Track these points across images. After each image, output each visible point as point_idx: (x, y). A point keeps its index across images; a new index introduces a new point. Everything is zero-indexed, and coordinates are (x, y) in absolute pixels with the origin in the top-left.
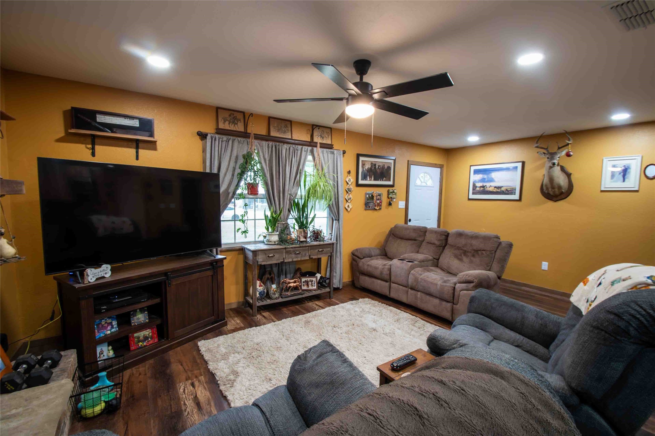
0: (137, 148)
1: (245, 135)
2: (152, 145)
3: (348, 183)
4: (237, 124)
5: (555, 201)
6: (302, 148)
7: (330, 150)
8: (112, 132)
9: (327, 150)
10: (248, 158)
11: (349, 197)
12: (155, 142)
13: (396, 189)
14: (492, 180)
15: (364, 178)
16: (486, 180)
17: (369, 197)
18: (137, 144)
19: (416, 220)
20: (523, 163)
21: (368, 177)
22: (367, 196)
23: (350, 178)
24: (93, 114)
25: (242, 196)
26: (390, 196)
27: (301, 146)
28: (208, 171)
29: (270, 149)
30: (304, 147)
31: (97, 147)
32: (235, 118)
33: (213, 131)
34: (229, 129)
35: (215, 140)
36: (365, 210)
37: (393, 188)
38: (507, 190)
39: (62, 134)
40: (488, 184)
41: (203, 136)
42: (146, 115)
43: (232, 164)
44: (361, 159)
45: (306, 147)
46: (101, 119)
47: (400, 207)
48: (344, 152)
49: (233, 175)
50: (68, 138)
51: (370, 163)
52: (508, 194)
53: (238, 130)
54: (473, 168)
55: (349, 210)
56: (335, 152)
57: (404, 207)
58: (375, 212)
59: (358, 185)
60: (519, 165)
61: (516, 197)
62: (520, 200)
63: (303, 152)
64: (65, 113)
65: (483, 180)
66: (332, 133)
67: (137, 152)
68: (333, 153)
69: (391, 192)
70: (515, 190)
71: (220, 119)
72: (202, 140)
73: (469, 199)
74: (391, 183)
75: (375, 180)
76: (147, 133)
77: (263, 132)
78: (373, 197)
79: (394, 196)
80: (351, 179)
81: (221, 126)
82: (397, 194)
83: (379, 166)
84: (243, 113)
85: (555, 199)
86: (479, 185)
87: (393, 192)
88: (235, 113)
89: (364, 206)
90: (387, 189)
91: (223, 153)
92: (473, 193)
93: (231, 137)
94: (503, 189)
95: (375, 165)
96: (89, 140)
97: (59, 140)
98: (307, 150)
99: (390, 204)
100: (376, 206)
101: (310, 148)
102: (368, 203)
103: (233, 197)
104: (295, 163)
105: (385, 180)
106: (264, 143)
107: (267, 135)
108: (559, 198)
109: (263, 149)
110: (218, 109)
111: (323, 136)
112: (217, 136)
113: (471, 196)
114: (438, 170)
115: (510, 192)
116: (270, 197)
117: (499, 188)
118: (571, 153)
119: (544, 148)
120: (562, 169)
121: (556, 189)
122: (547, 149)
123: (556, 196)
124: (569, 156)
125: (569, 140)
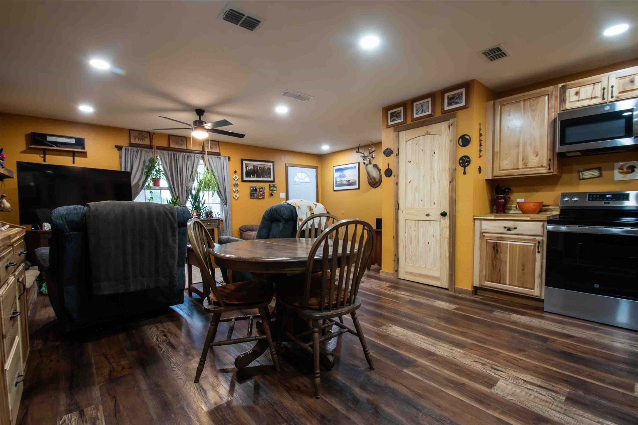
0: (74, 156)
1: (150, 147)
2: (84, 155)
3: (234, 180)
4: (144, 140)
5: (375, 188)
6: (195, 155)
7: (217, 156)
8: (57, 147)
9: (215, 156)
10: (152, 161)
11: (236, 189)
12: (86, 153)
13: (276, 183)
14: (344, 176)
15: (248, 175)
16: (342, 176)
17: (253, 189)
18: (74, 154)
20: (359, 163)
21: (251, 175)
22: (252, 189)
23: (236, 176)
24: (44, 136)
25: (149, 187)
26: (271, 189)
27: (194, 154)
28: (123, 170)
29: (170, 156)
30: (196, 155)
31: (47, 156)
32: (143, 136)
33: (127, 145)
34: (139, 143)
35: (128, 150)
36: (251, 198)
37: (274, 183)
38: (352, 182)
39: (25, 149)
41: (119, 148)
42: (80, 135)
43: (141, 166)
44: (245, 162)
45: (198, 155)
46: (49, 139)
47: (280, 197)
48: (229, 158)
49: (142, 173)
50: (29, 150)
51: (252, 165)
52: (353, 185)
53: (145, 144)
54: (335, 168)
55: (236, 198)
56: (222, 158)
57: (285, 197)
58: (259, 201)
59: (243, 181)
60: (357, 165)
61: (357, 187)
62: (359, 189)
63: (196, 158)
64: (26, 135)
65: (340, 177)
66: (220, 145)
67: (74, 159)
68: (220, 158)
69: (272, 186)
70: (356, 182)
71: (132, 137)
72: (119, 151)
73: (335, 191)
74: (272, 179)
75: (257, 177)
76: (81, 147)
77: (164, 144)
78: (256, 190)
79: (275, 189)
80: (238, 176)
81: (133, 141)
82: (278, 188)
83: (260, 168)
84: (149, 133)
86: (338, 180)
87: (274, 186)
88: (142, 132)
89: (249, 196)
90: (269, 184)
91: (134, 159)
92: (336, 186)
93: (140, 149)
94: (350, 182)
95: (257, 167)
96: (42, 152)
97: (22, 152)
98: (199, 156)
99: (272, 195)
100: (259, 196)
101: (201, 155)
102: (253, 193)
103: (142, 188)
104: (190, 165)
105: (266, 178)
106: (165, 152)
107: (168, 147)
108: (376, 186)
109: (164, 156)
110: (130, 131)
111: (212, 147)
112: (130, 148)
113: (335, 188)
114: (314, 170)
115: (353, 184)
116: (171, 189)
117: (348, 181)
118: (374, 156)
119: (362, 153)
120: (375, 166)
121: (373, 180)
122: (364, 153)
123: (375, 184)
124: (373, 158)
125: (372, 148)
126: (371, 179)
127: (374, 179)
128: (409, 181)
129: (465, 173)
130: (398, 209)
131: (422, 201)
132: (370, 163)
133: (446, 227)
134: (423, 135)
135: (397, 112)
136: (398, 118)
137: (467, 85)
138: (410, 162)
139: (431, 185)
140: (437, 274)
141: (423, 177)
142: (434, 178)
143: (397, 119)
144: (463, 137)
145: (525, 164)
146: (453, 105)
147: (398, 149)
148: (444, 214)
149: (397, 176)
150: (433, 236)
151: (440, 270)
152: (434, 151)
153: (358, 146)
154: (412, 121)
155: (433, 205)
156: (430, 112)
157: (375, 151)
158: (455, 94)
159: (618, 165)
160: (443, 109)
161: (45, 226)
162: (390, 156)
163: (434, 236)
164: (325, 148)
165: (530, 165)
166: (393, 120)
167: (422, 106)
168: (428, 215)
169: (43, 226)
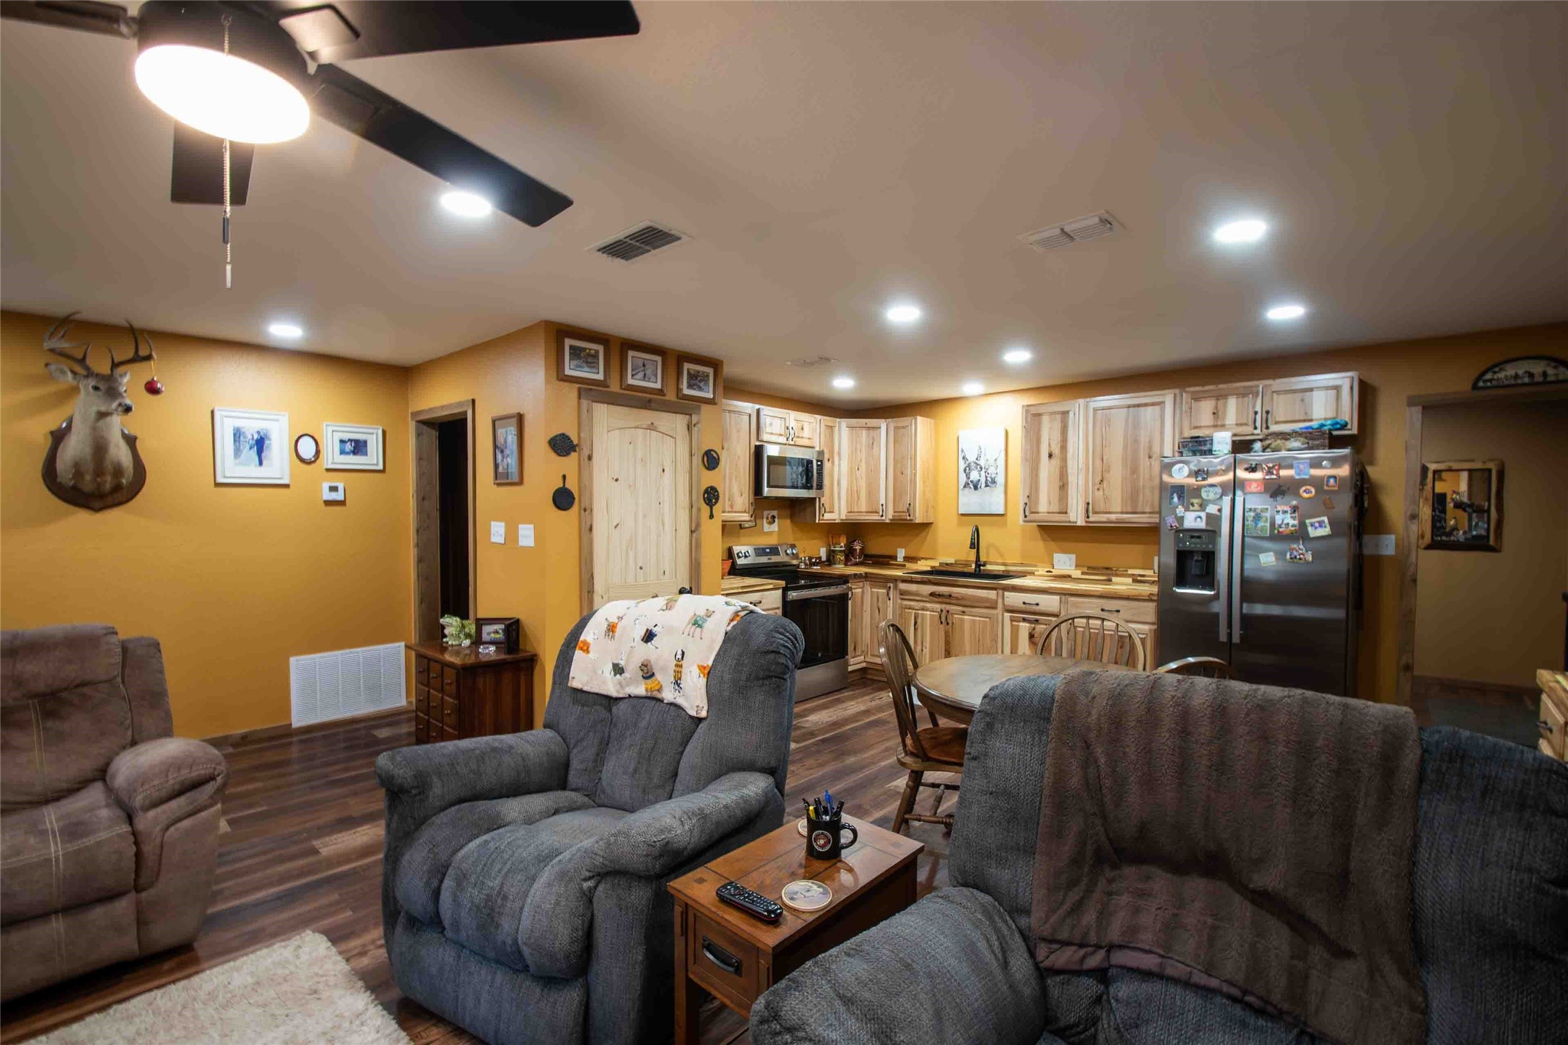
122: (81, 362)
126: (99, 471)
128: (615, 524)
129: (711, 516)
130: (593, 589)
131: (642, 566)
134: (644, 426)
135: (588, 351)
136: (592, 367)
137: (716, 364)
138: (617, 480)
139: (659, 535)
141: (646, 515)
142: (663, 522)
143: (587, 369)
144: (708, 454)
145: (732, 506)
146: (695, 389)
147: (591, 444)
149: (587, 510)
152: (663, 465)
154: (622, 388)
155: (663, 577)
156: (658, 386)
158: (699, 372)
159: (766, 513)
160: (679, 390)
162: (567, 454)
165: (736, 508)
166: (578, 367)
167: (644, 365)
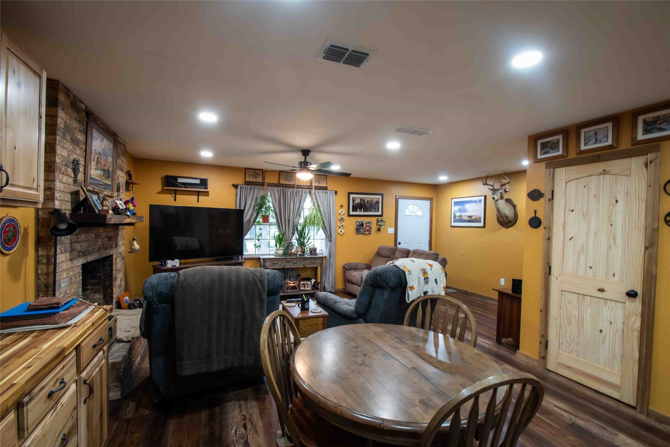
0: (198, 195)
1: (262, 184)
2: (207, 194)
3: (340, 214)
4: (258, 177)
5: (507, 228)
6: (302, 190)
7: (324, 191)
8: (186, 187)
9: (322, 191)
10: (263, 198)
11: (342, 224)
12: (208, 192)
13: (384, 218)
14: (465, 211)
15: (354, 209)
16: (462, 210)
17: (360, 224)
18: (198, 194)
19: (405, 244)
20: (485, 197)
21: (358, 209)
22: (358, 224)
23: (342, 210)
24: (176, 178)
25: (259, 223)
26: (379, 224)
27: (302, 189)
28: (238, 208)
29: (279, 192)
30: (304, 190)
31: (177, 196)
32: (257, 174)
33: (243, 183)
34: (253, 181)
35: (243, 188)
36: (357, 234)
37: (382, 218)
38: (475, 219)
39: (160, 189)
40: (463, 214)
41: (236, 186)
42: (204, 177)
43: (253, 203)
44: (352, 196)
45: (306, 190)
46: (180, 180)
47: (389, 232)
48: (336, 192)
49: (254, 210)
50: (163, 192)
51: (360, 199)
52: (476, 222)
53: (258, 181)
54: (454, 200)
55: (341, 234)
56: (329, 192)
57: (393, 232)
58: (365, 236)
59: (349, 216)
60: (483, 198)
61: (481, 224)
62: (484, 227)
63: (303, 193)
64: (162, 178)
65: (460, 211)
66: (327, 178)
67: (198, 198)
68: (327, 193)
69: (380, 221)
70: (481, 218)
71: (247, 175)
72: (235, 189)
73: (452, 227)
74: (380, 213)
75: (364, 211)
76: (204, 187)
77: (275, 181)
78: (362, 225)
79: (383, 224)
80: (344, 211)
81: (248, 180)
82: (386, 222)
83: (367, 201)
84: (262, 170)
85: (506, 226)
86: (458, 214)
87: (382, 220)
88: (257, 171)
89: (355, 232)
90: (376, 218)
91: (248, 196)
92: (454, 222)
93: (253, 186)
94: (473, 218)
95: (364, 200)
96: (174, 192)
97: (159, 193)
98: (307, 191)
99: (379, 230)
100: (365, 231)
101: (308, 190)
102: (359, 229)
103: (253, 224)
104: (297, 200)
105: (373, 212)
106: (275, 189)
107: (278, 183)
108: (509, 225)
109: (274, 193)
110: (246, 169)
111: (319, 181)
112: (244, 186)
113: (453, 224)
114: (428, 202)
115: (477, 220)
116: (279, 224)
117: (470, 217)
118: (507, 190)
119: (491, 186)
120: (509, 201)
121: (504, 218)
122: (493, 186)
123: (507, 224)
124: (505, 191)
125: (506, 179)
126: (502, 217)
127: (507, 217)
128: (570, 238)
130: (550, 274)
131: (591, 268)
132: (502, 198)
133: (636, 315)
134: (597, 174)
135: (552, 142)
136: (554, 150)
138: (572, 211)
139: (610, 247)
140: (616, 380)
141: (596, 234)
142: (614, 238)
143: (551, 151)
146: (654, 132)
147: (553, 192)
148: (632, 295)
149: (550, 229)
150: (609, 323)
151: (621, 375)
152: (615, 197)
153: (486, 175)
154: (577, 155)
155: (611, 277)
156: (610, 142)
157: (508, 183)
158: (659, 117)
160: (633, 138)
161: (168, 264)
162: (538, 200)
163: (611, 323)
164: (443, 178)
166: (546, 153)
167: (596, 134)
168: (601, 290)
169: (167, 264)
